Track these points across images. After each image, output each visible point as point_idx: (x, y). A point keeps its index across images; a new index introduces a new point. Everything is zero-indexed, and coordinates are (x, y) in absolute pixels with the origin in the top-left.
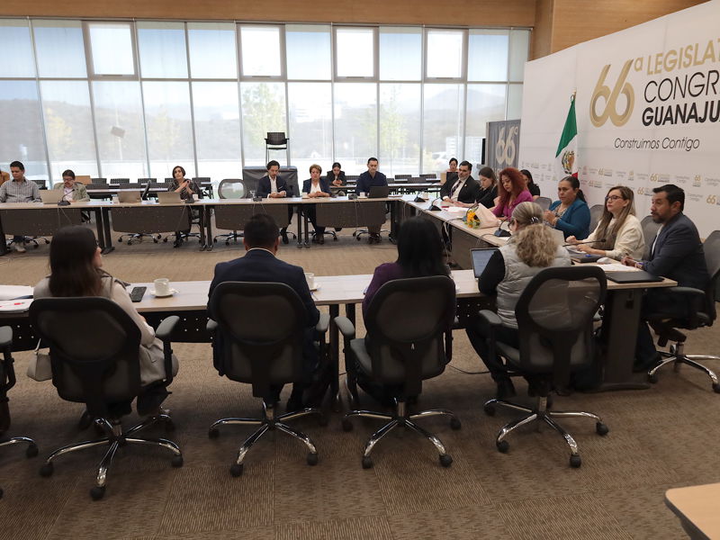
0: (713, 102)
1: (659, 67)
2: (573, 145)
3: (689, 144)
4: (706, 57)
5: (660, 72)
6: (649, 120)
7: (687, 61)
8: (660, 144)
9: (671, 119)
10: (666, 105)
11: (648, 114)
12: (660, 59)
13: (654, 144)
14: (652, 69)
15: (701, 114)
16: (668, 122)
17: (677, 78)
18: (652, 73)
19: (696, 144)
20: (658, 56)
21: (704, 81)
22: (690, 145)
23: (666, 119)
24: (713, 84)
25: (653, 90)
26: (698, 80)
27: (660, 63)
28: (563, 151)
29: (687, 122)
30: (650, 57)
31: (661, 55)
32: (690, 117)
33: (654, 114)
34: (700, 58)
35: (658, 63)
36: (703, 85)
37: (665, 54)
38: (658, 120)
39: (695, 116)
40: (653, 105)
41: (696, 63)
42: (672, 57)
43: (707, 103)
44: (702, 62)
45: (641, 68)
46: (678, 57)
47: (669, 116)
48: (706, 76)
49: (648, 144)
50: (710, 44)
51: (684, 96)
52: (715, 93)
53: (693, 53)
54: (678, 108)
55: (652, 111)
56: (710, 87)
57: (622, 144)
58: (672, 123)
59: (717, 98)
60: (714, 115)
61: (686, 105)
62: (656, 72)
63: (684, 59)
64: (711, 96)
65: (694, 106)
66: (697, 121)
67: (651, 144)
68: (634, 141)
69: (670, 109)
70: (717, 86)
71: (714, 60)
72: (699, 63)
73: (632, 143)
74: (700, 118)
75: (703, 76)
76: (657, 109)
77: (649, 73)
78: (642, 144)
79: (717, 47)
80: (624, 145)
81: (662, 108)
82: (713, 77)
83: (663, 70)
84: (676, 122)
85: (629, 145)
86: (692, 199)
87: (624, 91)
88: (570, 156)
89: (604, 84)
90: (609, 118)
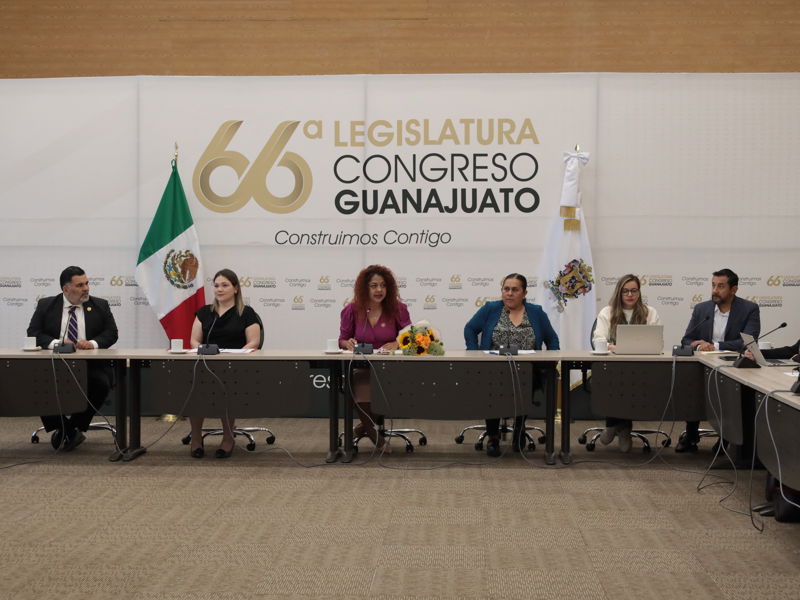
0: (464, 191)
1: (359, 139)
3: (434, 238)
4: (443, 136)
5: (362, 144)
6: (350, 207)
7: (413, 138)
8: (380, 239)
9: (395, 206)
10: (383, 189)
11: (347, 198)
12: (358, 128)
13: (366, 239)
14: (345, 136)
15: (447, 201)
16: (390, 212)
17: (397, 157)
18: (345, 144)
19: (445, 238)
20: (354, 124)
21: (447, 164)
22: (437, 240)
23: (385, 206)
24: (461, 170)
25: (349, 170)
26: (435, 162)
27: (362, 134)
29: (426, 211)
30: (337, 124)
31: (362, 123)
32: (429, 205)
33: (359, 199)
34: (434, 135)
35: (354, 133)
36: (446, 170)
37: (370, 122)
38: (370, 206)
39: (438, 205)
40: (357, 188)
41: (427, 142)
42: (381, 129)
43: (455, 191)
44: (440, 142)
45: (319, 135)
46: (394, 130)
47: (390, 202)
48: (449, 159)
49: (355, 238)
50: (448, 123)
51: (413, 180)
52: (466, 180)
53: (421, 129)
54: (406, 194)
55: (354, 194)
56: (457, 173)
57: (294, 239)
58: (398, 211)
59: (469, 186)
60: (469, 205)
61: (419, 191)
62: (354, 143)
63: (405, 134)
64: (459, 183)
65: (433, 193)
66: (441, 211)
67: (360, 239)
68: (321, 235)
69: (390, 194)
70: (469, 172)
71: (457, 142)
72: (433, 142)
73: (317, 238)
74: (447, 208)
75: (444, 159)
76: (365, 193)
77: (338, 143)
78: (340, 239)
79: (460, 130)
80: (300, 240)
81: (375, 193)
82: (460, 162)
83: (368, 143)
84: (405, 211)
85: (311, 240)
86: (451, 305)
87: (282, 164)
88: (183, 259)
89: (229, 148)
90: (252, 199)
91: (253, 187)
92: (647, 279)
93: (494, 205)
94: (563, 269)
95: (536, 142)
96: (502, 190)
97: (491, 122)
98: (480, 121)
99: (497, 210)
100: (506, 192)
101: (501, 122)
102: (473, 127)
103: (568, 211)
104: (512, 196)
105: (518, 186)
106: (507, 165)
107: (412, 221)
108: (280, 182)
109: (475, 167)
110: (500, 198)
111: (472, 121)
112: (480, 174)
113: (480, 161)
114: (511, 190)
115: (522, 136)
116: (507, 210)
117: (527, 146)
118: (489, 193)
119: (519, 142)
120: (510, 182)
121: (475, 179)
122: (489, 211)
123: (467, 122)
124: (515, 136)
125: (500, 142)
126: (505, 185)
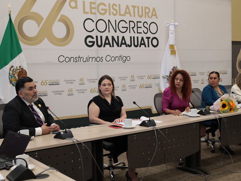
0: (134, 37)
1: (93, 11)
4: (126, 13)
5: (95, 13)
6: (91, 44)
7: (115, 12)
8: (104, 59)
9: (109, 44)
10: (104, 35)
11: (89, 39)
12: (93, 6)
13: (98, 59)
14: (88, 9)
15: (128, 42)
17: (109, 21)
18: (87, 13)
19: (128, 58)
20: (91, 3)
21: (127, 25)
22: (125, 59)
23: (105, 44)
24: (133, 28)
25: (90, 25)
26: (122, 24)
27: (95, 8)
29: (121, 46)
30: (84, 2)
31: (94, 3)
32: (122, 44)
33: (95, 40)
34: (123, 12)
35: (91, 8)
36: (127, 28)
37: (97, 4)
38: (99, 44)
39: (125, 44)
40: (93, 34)
41: (120, 15)
42: (102, 7)
43: (131, 37)
44: (125, 15)
45: (76, 7)
46: (107, 8)
47: (107, 42)
48: (128, 23)
49: (94, 59)
50: (127, 7)
51: (116, 32)
52: (135, 33)
53: (117, 8)
54: (113, 38)
55: (93, 38)
56: (131, 29)
57: (67, 60)
58: (110, 46)
59: (136, 35)
60: (136, 44)
61: (118, 37)
62: (92, 13)
63: (112, 10)
64: (132, 34)
65: (123, 38)
66: (126, 46)
67: (96, 59)
68: (79, 57)
69: (107, 38)
70: (135, 29)
71: (131, 16)
72: (122, 15)
73: (77, 59)
74: (128, 45)
75: (126, 23)
76: (97, 37)
77: (85, 12)
78: (88, 59)
79: (131, 9)
80: (70, 60)
81: (101, 37)
82: (132, 25)
83: (97, 13)
84: (113, 46)
85: (75, 60)
86: (132, 88)
87: (59, 21)
88: (18, 71)
89: (32, 11)
92: (190, 73)
93: (144, 44)
94: (171, 70)
95: (157, 18)
96: (147, 38)
97: (142, 7)
98: (138, 7)
99: (145, 46)
100: (148, 38)
101: (146, 8)
102: (136, 9)
103: (172, 46)
104: (150, 40)
105: (152, 36)
106: (148, 27)
107: (116, 51)
108: (59, 30)
109: (138, 27)
110: (146, 40)
111: (136, 7)
112: (140, 30)
113: (140, 25)
114: (150, 38)
115: (152, 15)
116: (148, 46)
117: (154, 19)
118: (142, 38)
119: (151, 17)
120: (149, 35)
121: (138, 33)
122: (143, 46)
123: (134, 7)
124: (150, 14)
125: (145, 17)
126: (148, 35)
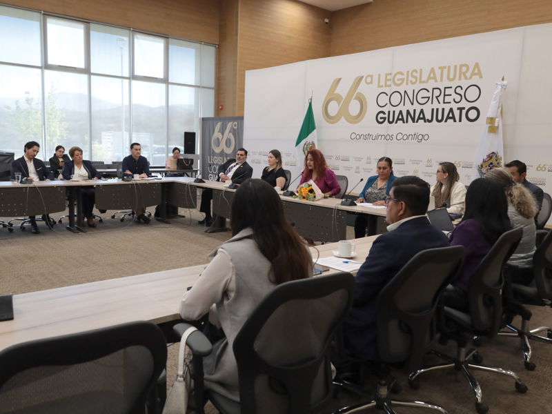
0: (437, 110)
1: (388, 83)
2: (312, 138)
3: (420, 137)
4: (429, 78)
5: (390, 86)
6: (382, 120)
7: (414, 80)
8: (394, 137)
9: (402, 119)
10: (397, 110)
11: (381, 115)
12: (389, 77)
13: (389, 138)
14: (382, 83)
15: (428, 116)
16: (400, 122)
17: (405, 92)
18: (382, 86)
19: (426, 137)
20: (387, 75)
21: (429, 95)
22: (421, 138)
23: (398, 119)
24: (437, 97)
25: (384, 100)
26: (424, 93)
27: (390, 80)
28: (303, 142)
29: (417, 122)
30: (379, 75)
31: (390, 74)
32: (419, 118)
33: (386, 116)
34: (424, 78)
35: (387, 80)
36: (429, 98)
37: (394, 74)
38: (391, 120)
39: (424, 118)
40: (386, 110)
41: (421, 82)
42: (399, 76)
43: (433, 110)
44: (427, 81)
45: (371, 82)
46: (405, 77)
47: (400, 117)
48: (431, 91)
49: (383, 137)
50: (432, 70)
51: (412, 104)
52: (439, 103)
53: (418, 75)
54: (408, 112)
55: (384, 113)
56: (435, 99)
57: (358, 137)
58: (404, 122)
59: (441, 106)
60: (440, 118)
61: (415, 110)
62: (386, 86)
63: (410, 78)
64: (436, 105)
65: (422, 111)
66: (425, 121)
67: (385, 137)
68: (369, 135)
69: (401, 112)
70: (441, 99)
71: (436, 81)
72: (424, 82)
73: (367, 137)
74: (428, 120)
75: (428, 91)
76: (389, 112)
77: (379, 86)
78: (377, 137)
79: (438, 72)
80: (360, 138)
81: (394, 112)
82: (437, 93)
83: (393, 85)
84: (407, 122)
85: (365, 137)
87: (356, 98)
88: (310, 146)
89: (336, 92)
90: (343, 117)
91: (344, 112)
92: (547, 167)
93: (453, 118)
95: (481, 77)
96: (458, 109)
97: (456, 67)
98: (449, 67)
99: (455, 121)
100: (461, 109)
101: (461, 66)
102: (445, 71)
103: (491, 120)
104: (464, 112)
105: (467, 105)
106: (462, 92)
107: (410, 127)
108: (354, 108)
109: (445, 95)
110: (457, 113)
111: (445, 67)
112: (447, 99)
113: (448, 92)
114: (464, 108)
115: (473, 74)
116: (460, 121)
117: (475, 80)
118: (451, 110)
119: (471, 78)
120: (464, 104)
121: (444, 103)
122: (450, 121)
123: (442, 68)
124: (468, 75)
125: (460, 79)
126: (460, 105)
